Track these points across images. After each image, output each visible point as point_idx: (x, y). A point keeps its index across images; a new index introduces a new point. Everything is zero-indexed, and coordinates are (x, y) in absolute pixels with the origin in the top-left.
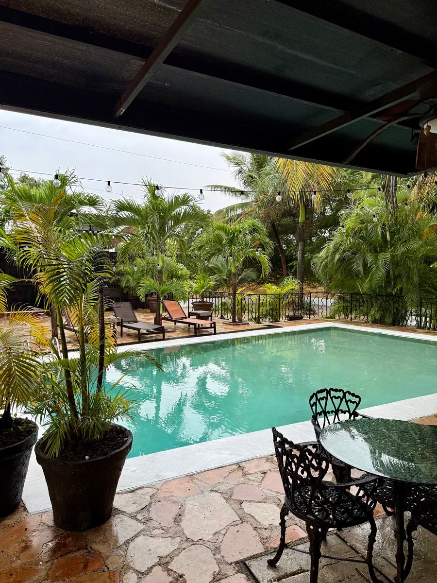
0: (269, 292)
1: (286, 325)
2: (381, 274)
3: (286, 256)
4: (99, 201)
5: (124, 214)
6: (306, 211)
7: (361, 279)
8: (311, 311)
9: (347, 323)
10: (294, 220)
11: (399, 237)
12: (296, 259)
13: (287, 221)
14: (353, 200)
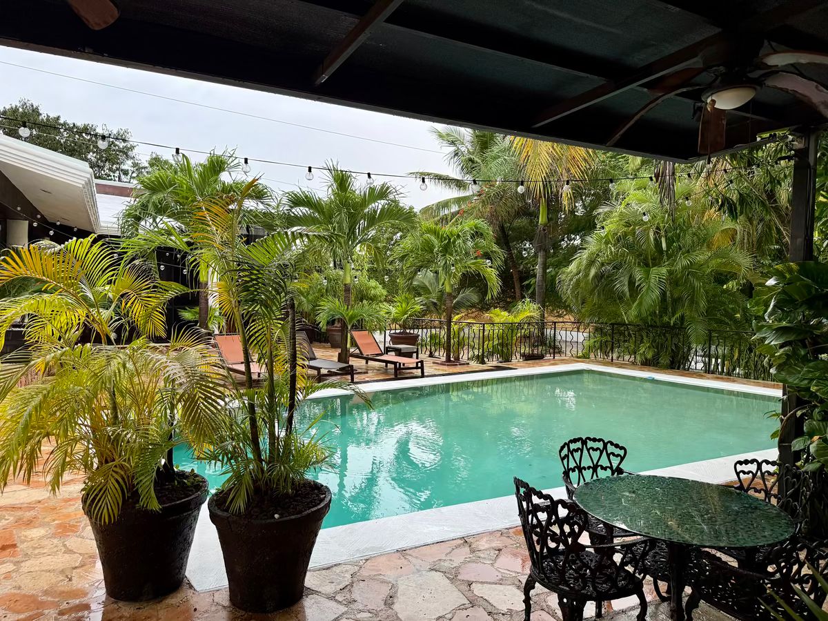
0: (497, 320)
1: (522, 367)
2: (654, 297)
3: (520, 272)
4: (266, 192)
5: (300, 211)
6: (548, 209)
7: (626, 304)
8: (555, 349)
9: (605, 364)
10: (531, 222)
11: (679, 245)
12: (535, 276)
13: (522, 222)
14: (615, 194)
